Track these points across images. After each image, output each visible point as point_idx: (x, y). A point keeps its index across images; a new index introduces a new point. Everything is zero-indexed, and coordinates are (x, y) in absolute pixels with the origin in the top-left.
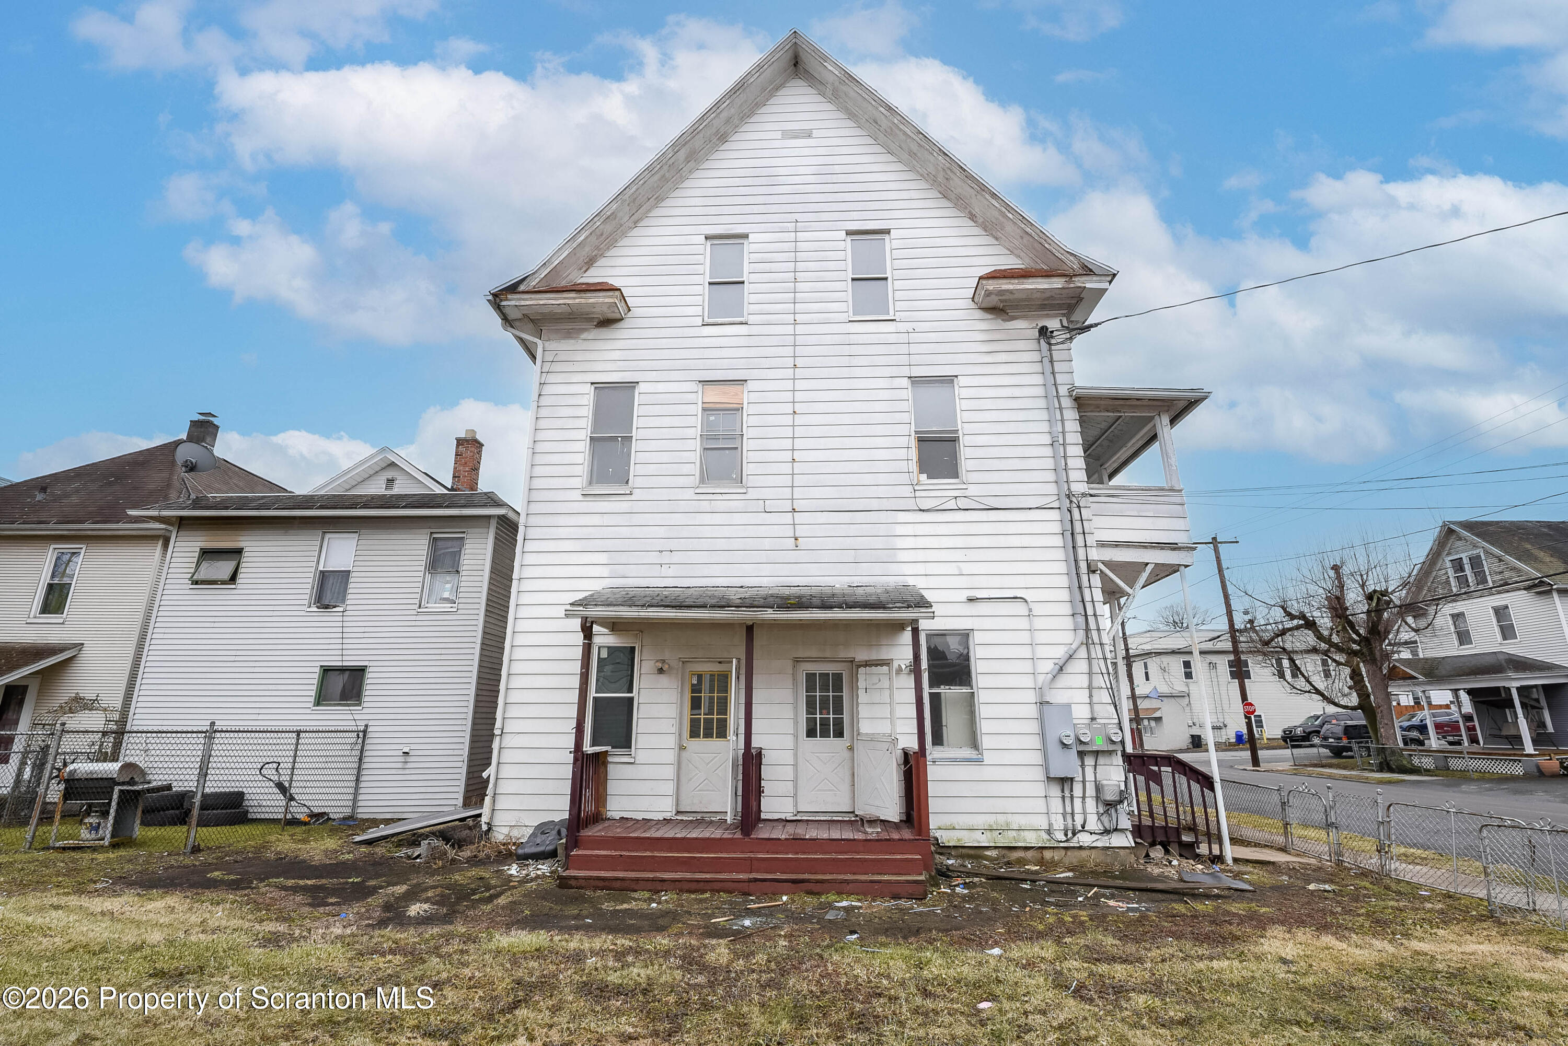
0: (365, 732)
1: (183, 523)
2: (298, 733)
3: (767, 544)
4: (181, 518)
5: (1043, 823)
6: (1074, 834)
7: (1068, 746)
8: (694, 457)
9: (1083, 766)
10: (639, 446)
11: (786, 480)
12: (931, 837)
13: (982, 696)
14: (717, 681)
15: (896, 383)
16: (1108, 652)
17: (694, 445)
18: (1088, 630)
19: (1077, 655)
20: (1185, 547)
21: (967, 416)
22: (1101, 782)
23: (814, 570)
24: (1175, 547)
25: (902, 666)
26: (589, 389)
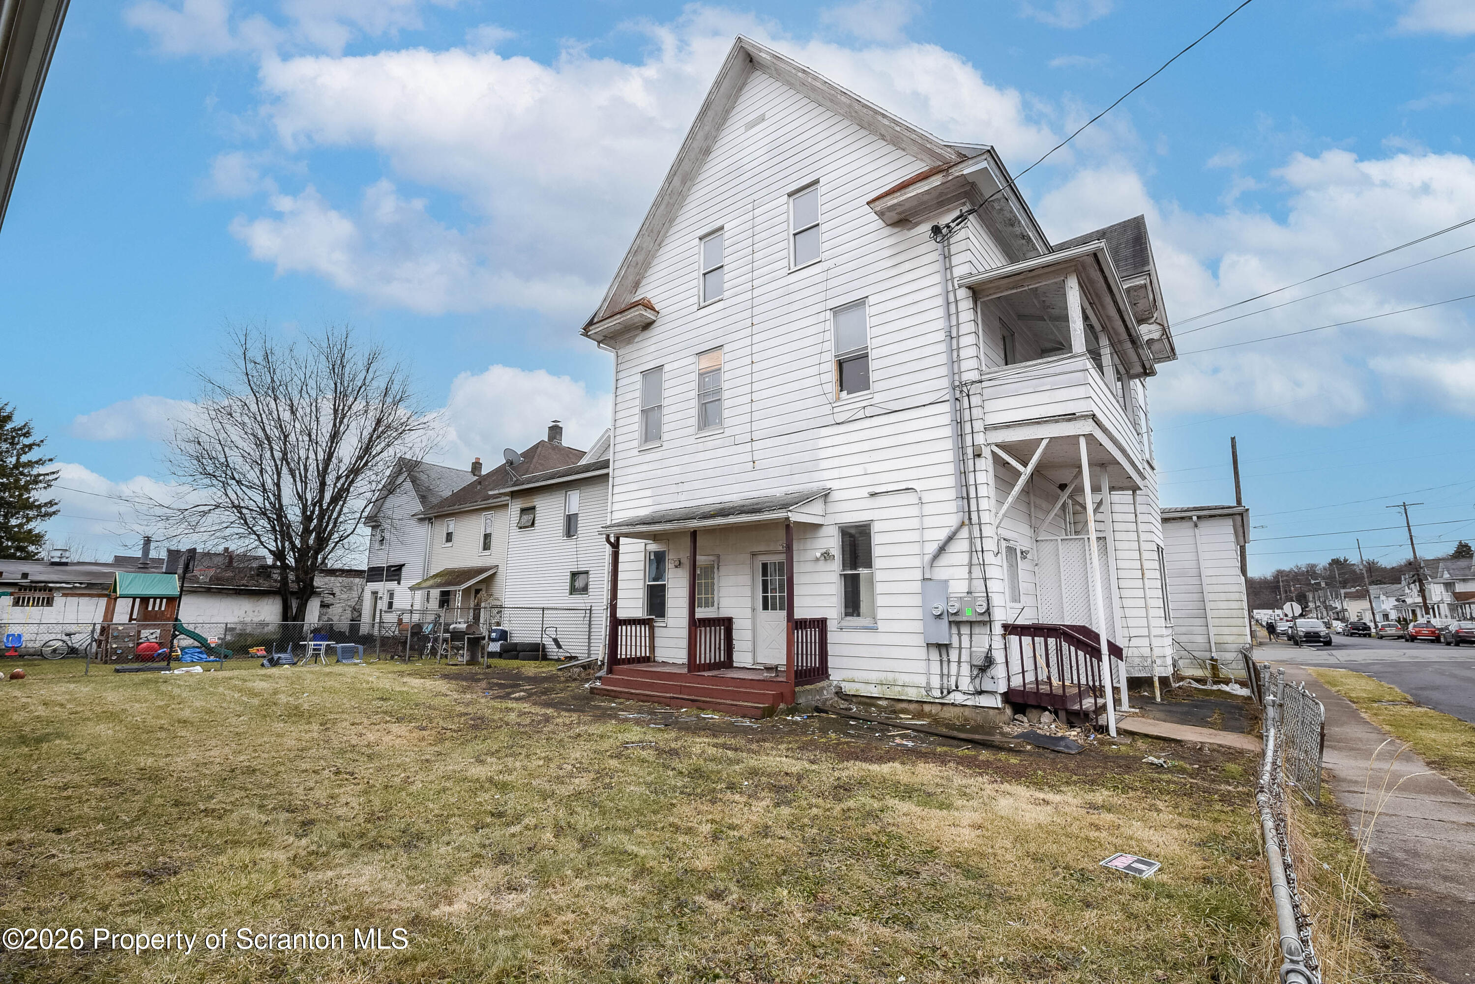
0: (591, 610)
1: (514, 495)
2: (543, 609)
3: (736, 469)
4: (512, 492)
5: (922, 681)
6: (949, 693)
7: (939, 617)
8: (694, 412)
9: (960, 635)
10: (665, 411)
11: (747, 418)
12: (836, 686)
13: (879, 576)
14: (710, 571)
15: (822, 317)
16: (988, 531)
17: (694, 403)
18: (969, 512)
19: (958, 536)
20: (1082, 416)
21: (876, 331)
22: (973, 649)
23: (763, 484)
24: (1071, 417)
25: (818, 555)
26: (639, 377)
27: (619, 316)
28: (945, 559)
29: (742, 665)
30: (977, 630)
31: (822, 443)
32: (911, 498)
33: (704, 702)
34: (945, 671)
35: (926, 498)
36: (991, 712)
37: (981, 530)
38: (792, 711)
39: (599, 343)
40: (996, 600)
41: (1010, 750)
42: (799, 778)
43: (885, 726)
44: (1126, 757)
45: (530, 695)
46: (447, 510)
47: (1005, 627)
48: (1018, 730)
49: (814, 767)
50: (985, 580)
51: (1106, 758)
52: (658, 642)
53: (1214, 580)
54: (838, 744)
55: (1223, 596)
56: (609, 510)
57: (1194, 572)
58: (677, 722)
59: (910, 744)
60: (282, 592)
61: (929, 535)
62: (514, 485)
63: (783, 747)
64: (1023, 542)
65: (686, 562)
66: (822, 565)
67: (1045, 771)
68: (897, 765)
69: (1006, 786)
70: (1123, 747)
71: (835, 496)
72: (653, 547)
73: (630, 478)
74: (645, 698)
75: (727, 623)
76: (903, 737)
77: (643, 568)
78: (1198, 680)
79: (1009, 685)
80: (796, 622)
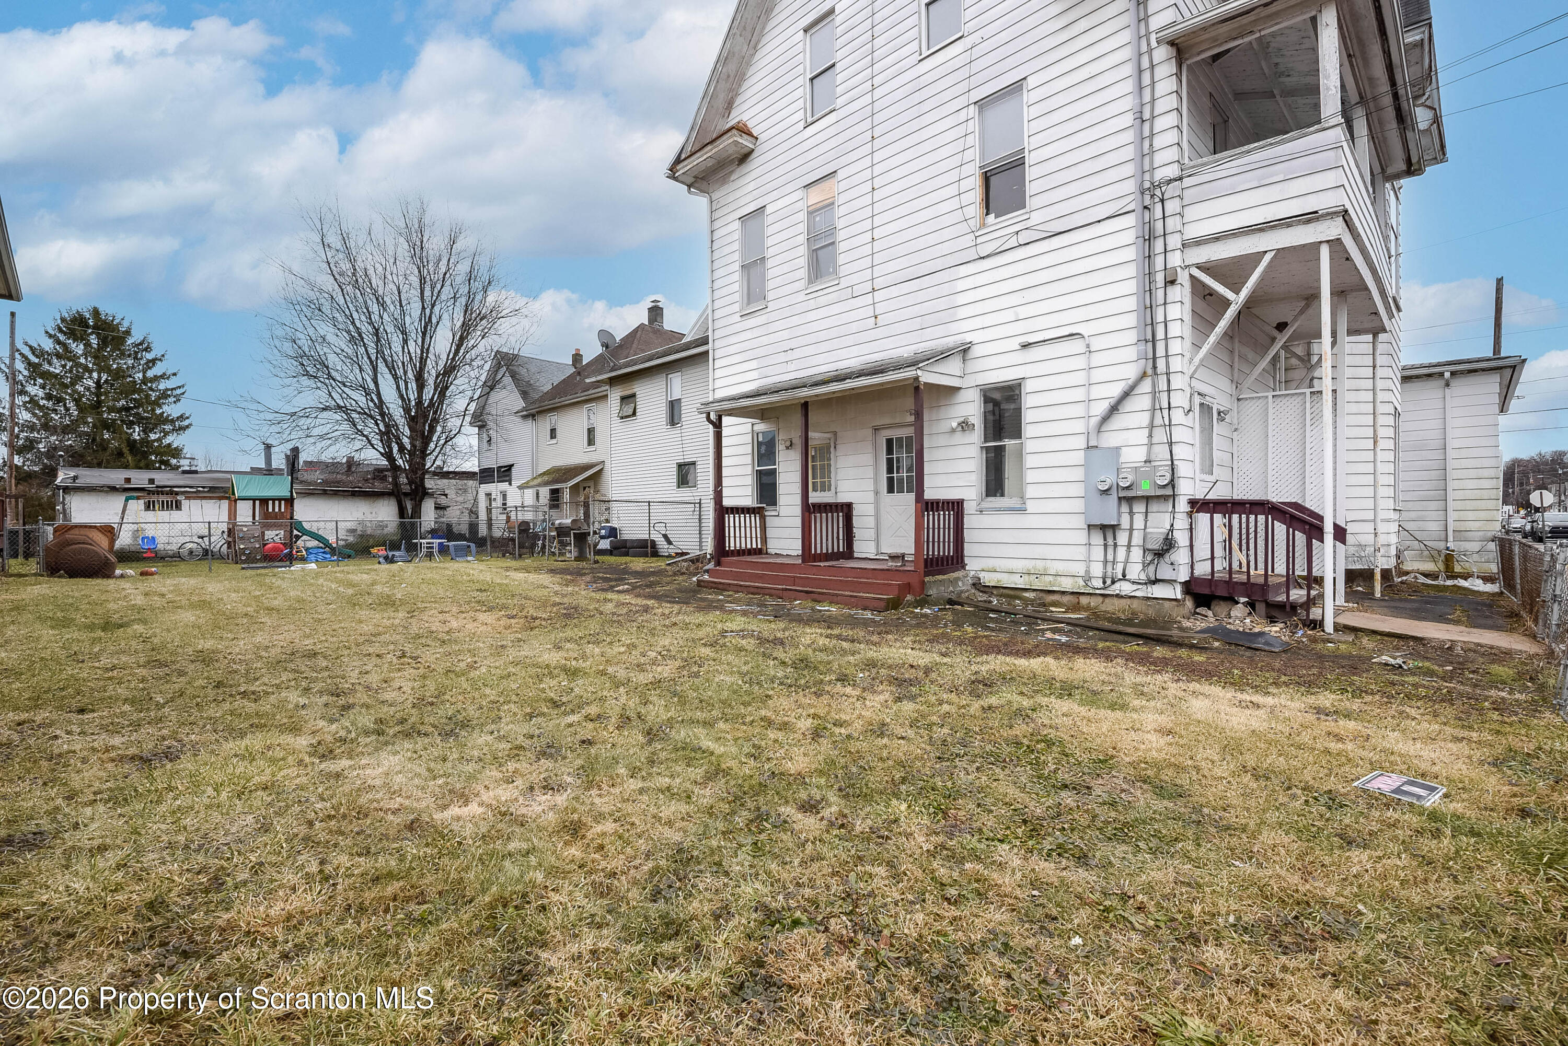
0: (700, 504)
1: (613, 381)
3: (854, 327)
4: (611, 379)
5: (1080, 569)
6: (1113, 582)
7: (1106, 492)
8: (803, 262)
9: (1131, 513)
10: (770, 263)
11: (867, 262)
12: (974, 577)
13: (1030, 446)
14: (825, 451)
15: (963, 115)
16: (1178, 382)
17: (803, 250)
18: (1154, 358)
19: (1138, 390)
20: (1328, 214)
21: (1036, 126)
22: (1148, 530)
23: (888, 344)
24: (1311, 217)
25: (954, 425)
26: (737, 225)
27: (709, 147)
28: (1118, 421)
29: (864, 556)
30: (1154, 507)
31: (961, 285)
32: (1077, 346)
33: (820, 593)
34: (1110, 557)
35: (1096, 344)
36: (1167, 604)
37: (1169, 381)
38: (922, 603)
39: (689, 186)
40: (1183, 470)
41: (1192, 647)
42: (927, 671)
43: (1032, 620)
44: (1350, 657)
45: (634, 588)
46: (548, 404)
47: (1193, 503)
48: (1201, 625)
49: (945, 660)
50: (1171, 444)
51: (1321, 657)
52: (770, 533)
53: (1464, 454)
54: (975, 638)
55: (1473, 473)
56: (711, 388)
57: (1438, 444)
58: (789, 615)
59: (1064, 639)
60: (395, 494)
61: (1096, 392)
62: (612, 370)
63: (908, 639)
64: (1220, 401)
65: (798, 442)
66: (959, 438)
67: (1242, 670)
68: (1049, 660)
69: (1194, 686)
70: (1345, 644)
71: (976, 351)
72: (761, 427)
73: (732, 350)
74: (756, 590)
75: (847, 509)
76: (1054, 631)
77: (750, 451)
78: (1426, 575)
79: (1192, 573)
80: (927, 503)
